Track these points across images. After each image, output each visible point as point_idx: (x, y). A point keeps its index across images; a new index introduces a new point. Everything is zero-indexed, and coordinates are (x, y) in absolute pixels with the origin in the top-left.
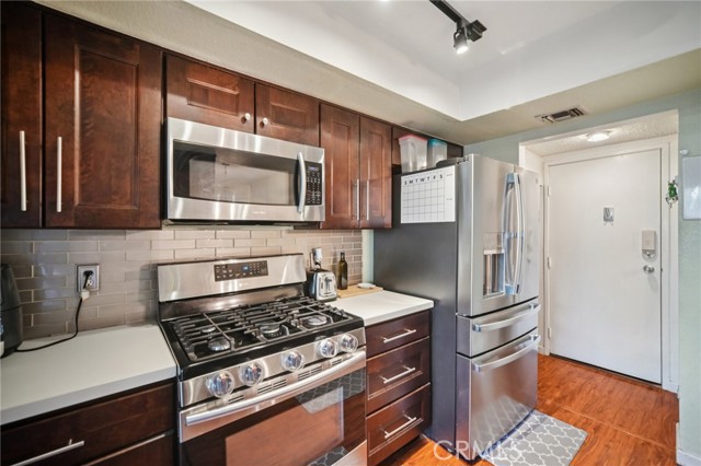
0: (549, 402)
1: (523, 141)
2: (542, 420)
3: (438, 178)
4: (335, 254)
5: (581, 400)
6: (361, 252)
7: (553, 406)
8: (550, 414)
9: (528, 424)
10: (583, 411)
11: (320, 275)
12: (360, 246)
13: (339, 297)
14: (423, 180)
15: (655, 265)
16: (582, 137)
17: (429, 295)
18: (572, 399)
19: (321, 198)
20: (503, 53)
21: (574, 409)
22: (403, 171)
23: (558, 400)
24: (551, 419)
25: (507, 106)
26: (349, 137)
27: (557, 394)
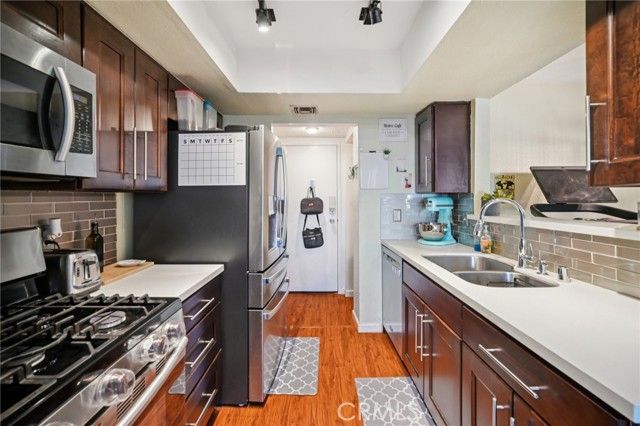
0: (292, 327)
1: (275, 122)
2: (294, 342)
3: (226, 141)
4: (78, 227)
5: (307, 318)
6: (114, 222)
7: (295, 328)
8: (296, 336)
9: (287, 350)
10: (312, 325)
11: (72, 257)
12: (114, 214)
13: (102, 284)
14: (208, 141)
15: (335, 218)
16: (303, 129)
17: (216, 259)
18: (303, 319)
19: (91, 143)
20: (277, 46)
21: (306, 326)
22: (181, 127)
23: (296, 323)
24: (298, 338)
25: (279, 92)
26: (121, 70)
27: (294, 320)
